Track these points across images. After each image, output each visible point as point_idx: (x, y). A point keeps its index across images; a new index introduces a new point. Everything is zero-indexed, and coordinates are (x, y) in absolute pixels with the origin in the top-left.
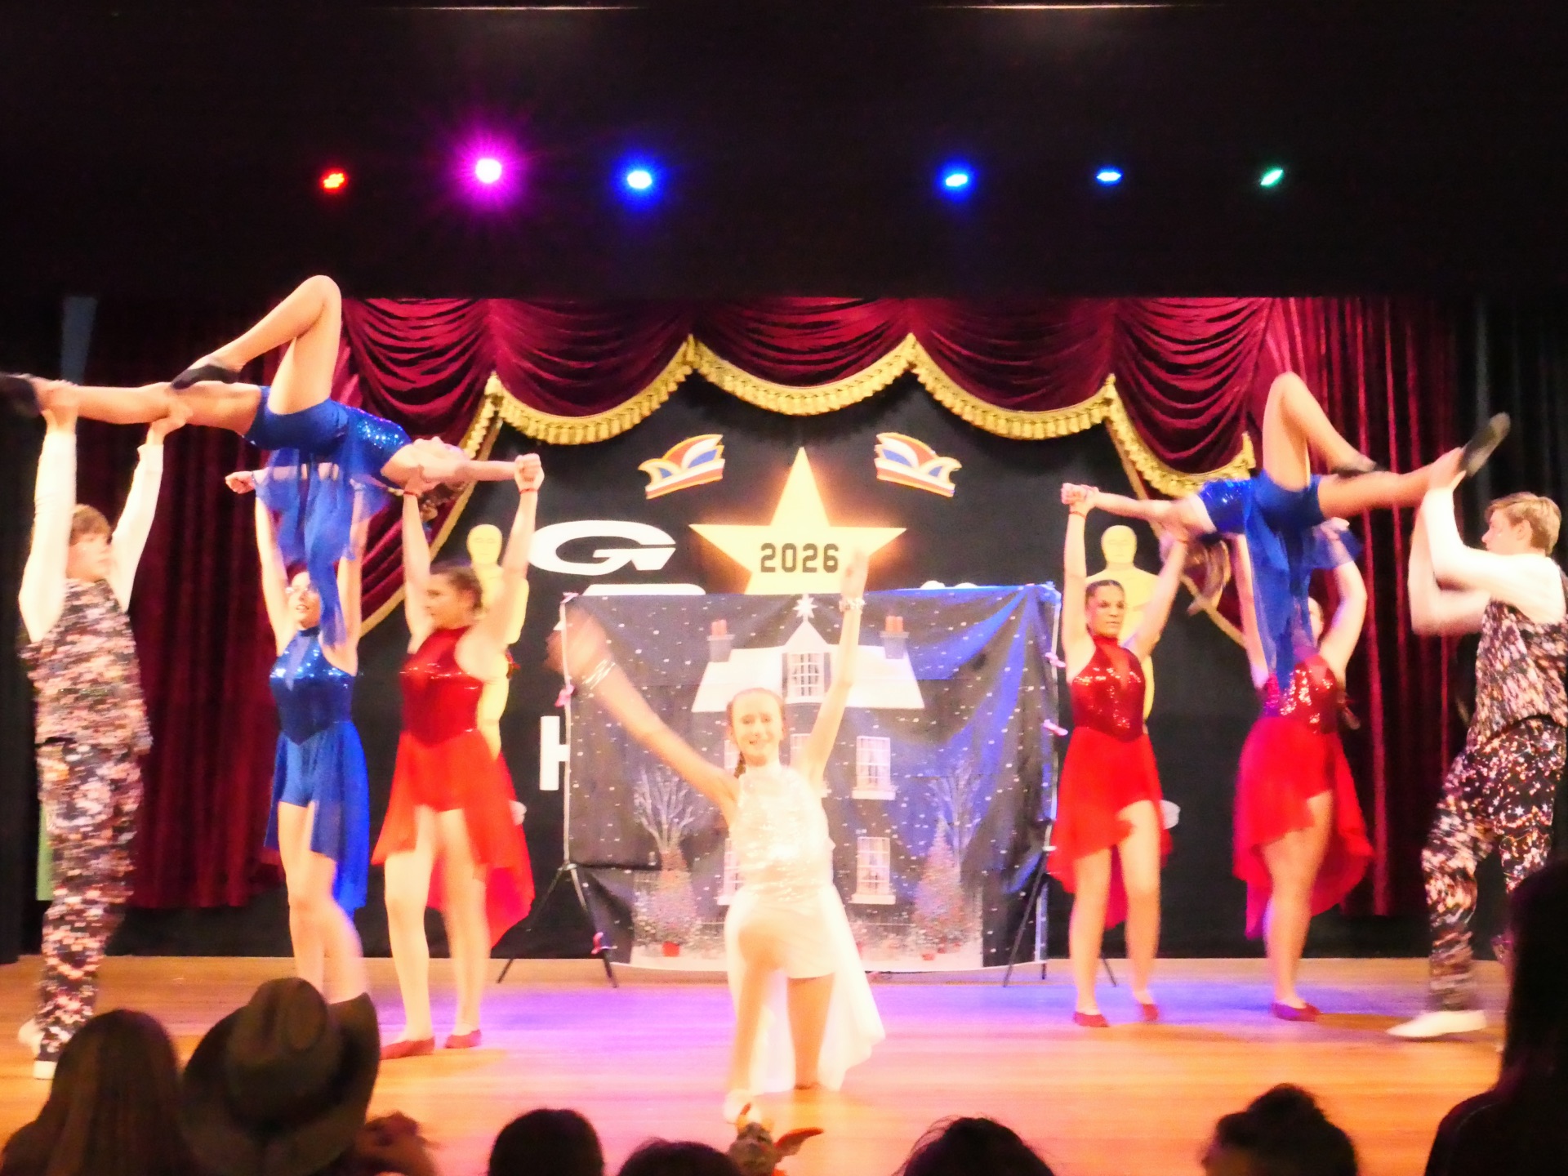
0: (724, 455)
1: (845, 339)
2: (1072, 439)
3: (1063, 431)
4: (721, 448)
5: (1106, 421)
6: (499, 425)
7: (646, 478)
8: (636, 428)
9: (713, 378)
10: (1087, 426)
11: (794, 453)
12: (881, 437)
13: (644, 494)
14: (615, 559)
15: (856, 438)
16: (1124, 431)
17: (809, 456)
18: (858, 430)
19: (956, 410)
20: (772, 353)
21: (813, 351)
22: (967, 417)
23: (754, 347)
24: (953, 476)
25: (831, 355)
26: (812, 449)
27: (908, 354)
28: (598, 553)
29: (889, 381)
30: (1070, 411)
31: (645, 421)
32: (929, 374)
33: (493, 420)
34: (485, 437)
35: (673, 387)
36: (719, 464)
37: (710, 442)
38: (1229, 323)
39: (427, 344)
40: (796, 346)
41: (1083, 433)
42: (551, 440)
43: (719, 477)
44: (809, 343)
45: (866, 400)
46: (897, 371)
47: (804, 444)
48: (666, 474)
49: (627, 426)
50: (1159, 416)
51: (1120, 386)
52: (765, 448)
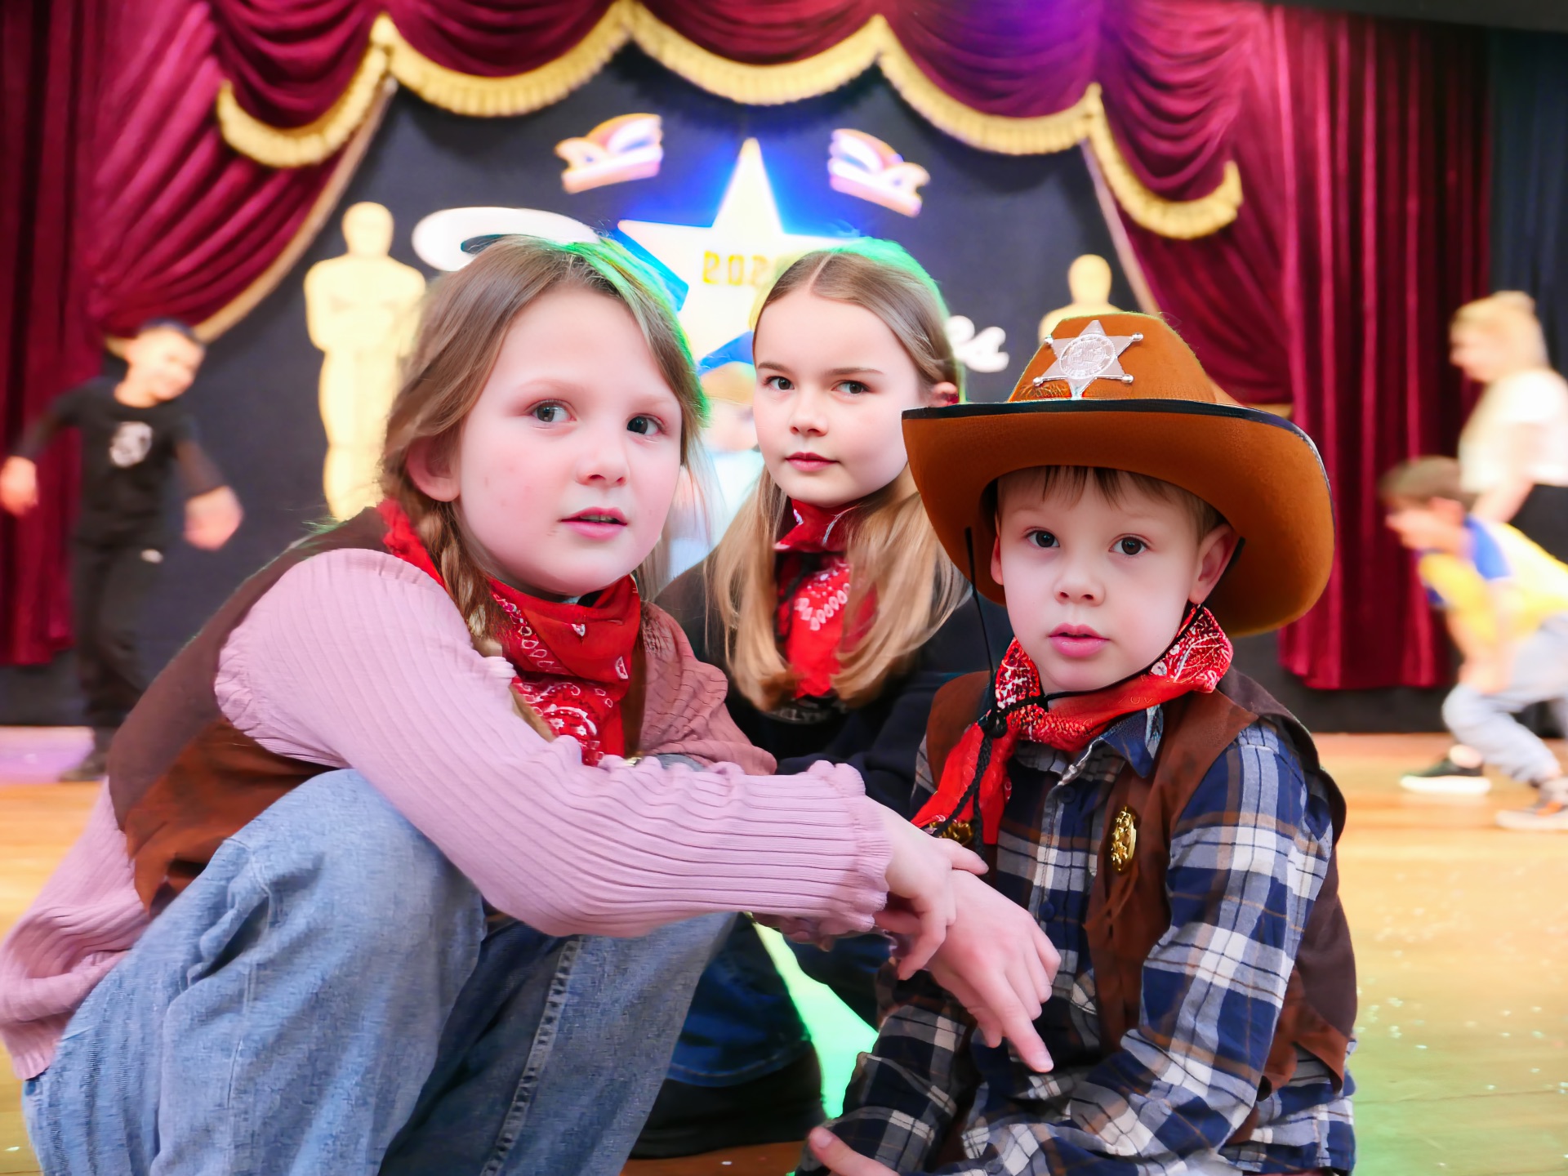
0: (662, 143)
1: (805, 16)
2: (1050, 158)
3: (1041, 148)
4: (659, 134)
5: (1084, 139)
6: (391, 85)
7: (565, 163)
8: (560, 102)
9: (652, 49)
10: (1065, 144)
11: (742, 148)
12: (838, 134)
13: (562, 181)
15: (808, 135)
16: (1104, 151)
17: (761, 151)
18: (812, 127)
19: (925, 113)
21: (771, 26)
22: (934, 121)
23: (700, 16)
24: (920, 189)
25: (788, 33)
26: (765, 145)
27: (875, 41)
29: (854, 72)
30: (1050, 122)
31: (571, 93)
32: (897, 67)
33: (384, 77)
34: (374, 98)
35: (605, 56)
36: (654, 153)
37: (644, 125)
40: (747, 18)
41: (1060, 153)
43: (655, 171)
44: (765, 16)
45: (825, 94)
46: (863, 60)
47: (754, 137)
48: (587, 160)
49: (549, 99)
51: (1106, 99)
52: (703, 141)
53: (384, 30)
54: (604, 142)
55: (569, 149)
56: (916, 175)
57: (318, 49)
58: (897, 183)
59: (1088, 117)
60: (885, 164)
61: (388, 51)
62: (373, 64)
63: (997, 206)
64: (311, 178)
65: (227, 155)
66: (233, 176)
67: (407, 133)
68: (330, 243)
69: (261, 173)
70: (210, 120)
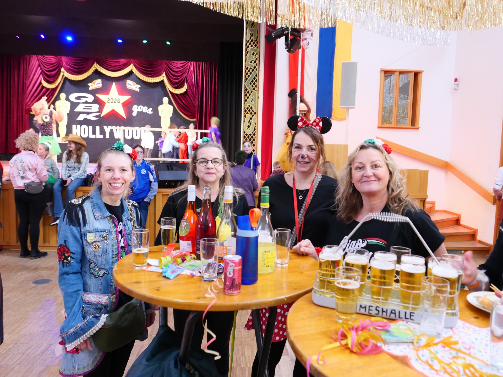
0: (102, 83)
1: (121, 64)
2: (158, 83)
3: (156, 82)
4: (101, 82)
5: (163, 80)
6: (64, 77)
7: (89, 86)
8: (87, 78)
9: (99, 70)
10: (160, 81)
11: (113, 83)
12: (127, 81)
13: (89, 89)
14: (84, 100)
15: (123, 81)
16: (166, 82)
17: (115, 84)
18: (123, 80)
19: (139, 77)
20: (109, 66)
21: (116, 66)
22: (141, 78)
23: (106, 65)
24: (139, 88)
25: (119, 67)
26: (116, 83)
27: (131, 67)
28: (81, 99)
29: (128, 72)
30: (158, 78)
31: (88, 77)
32: (135, 71)
33: (63, 76)
34: (62, 79)
35: (93, 71)
36: (101, 85)
37: (99, 81)
38: (184, 64)
39: (51, 62)
40: (113, 65)
41: (160, 82)
42: (72, 80)
43: (101, 87)
44: (115, 65)
45: (124, 75)
46: (130, 70)
47: (115, 82)
48: (92, 86)
49: (85, 78)
50: (171, 79)
51: (166, 74)
52: (108, 82)
53: (63, 70)
54: (94, 83)
55: (89, 84)
56: (139, 86)
57: (53, 73)
58: (136, 87)
59: (164, 77)
60: (134, 85)
61: (63, 72)
62: (62, 74)
63: (151, 90)
64: (55, 90)
65: (43, 87)
66: (44, 90)
67: (67, 83)
68: (58, 98)
69: (48, 89)
70: (40, 83)
